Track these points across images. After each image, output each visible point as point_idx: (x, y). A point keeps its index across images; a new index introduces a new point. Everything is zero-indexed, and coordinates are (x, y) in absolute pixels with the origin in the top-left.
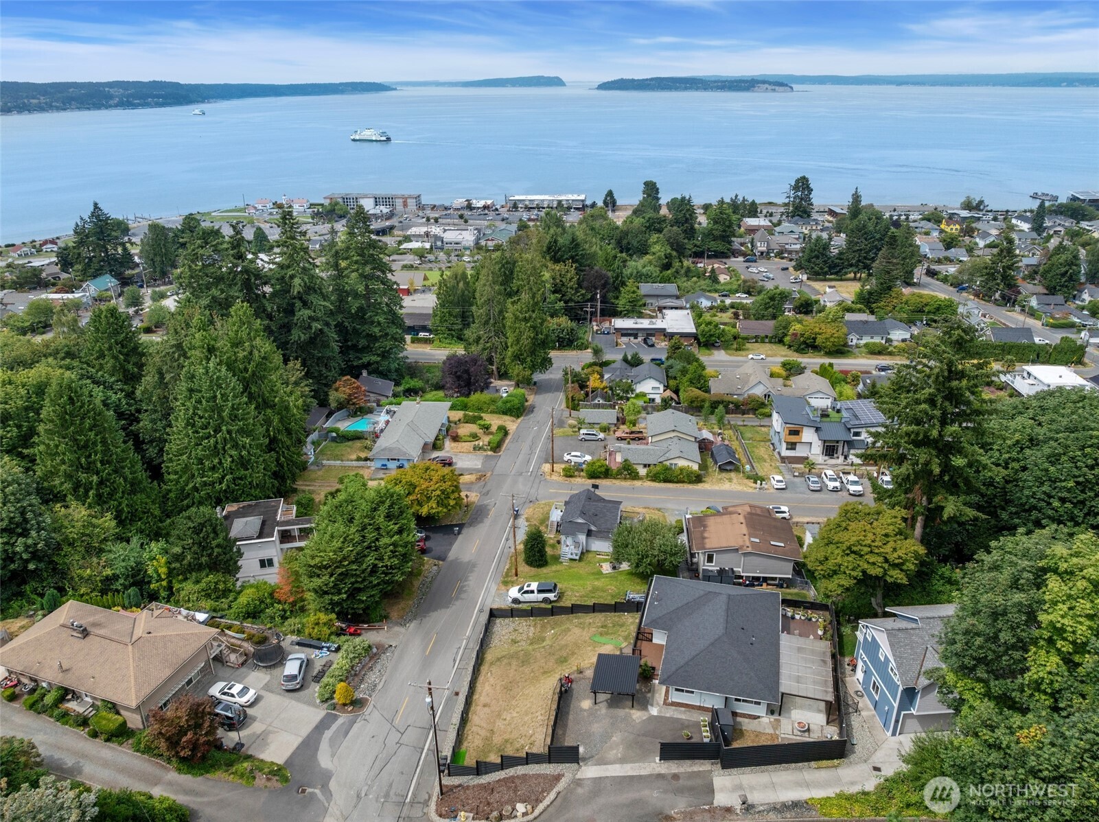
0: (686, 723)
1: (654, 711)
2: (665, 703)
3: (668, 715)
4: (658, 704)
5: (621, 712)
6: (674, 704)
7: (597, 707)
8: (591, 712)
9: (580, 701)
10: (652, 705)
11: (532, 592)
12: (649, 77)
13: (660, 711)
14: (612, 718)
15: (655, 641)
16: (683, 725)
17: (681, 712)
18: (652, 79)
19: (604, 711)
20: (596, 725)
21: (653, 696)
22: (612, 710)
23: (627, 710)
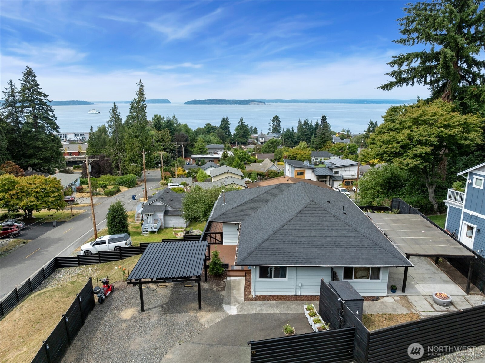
0: (283, 318)
1: (232, 310)
2: (246, 299)
3: (253, 312)
4: (237, 301)
5: (182, 318)
6: (259, 298)
7: (145, 315)
8: (134, 323)
9: (119, 310)
10: (229, 303)
11: (104, 243)
12: (207, 99)
13: (241, 309)
14: (166, 325)
15: (226, 242)
16: (278, 321)
17: (271, 306)
18: (208, 100)
19: (155, 318)
20: (138, 340)
21: (229, 294)
22: (168, 316)
23: (192, 313)
